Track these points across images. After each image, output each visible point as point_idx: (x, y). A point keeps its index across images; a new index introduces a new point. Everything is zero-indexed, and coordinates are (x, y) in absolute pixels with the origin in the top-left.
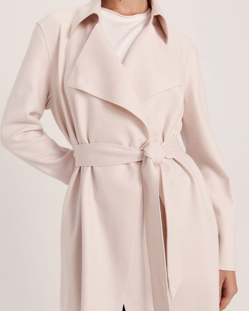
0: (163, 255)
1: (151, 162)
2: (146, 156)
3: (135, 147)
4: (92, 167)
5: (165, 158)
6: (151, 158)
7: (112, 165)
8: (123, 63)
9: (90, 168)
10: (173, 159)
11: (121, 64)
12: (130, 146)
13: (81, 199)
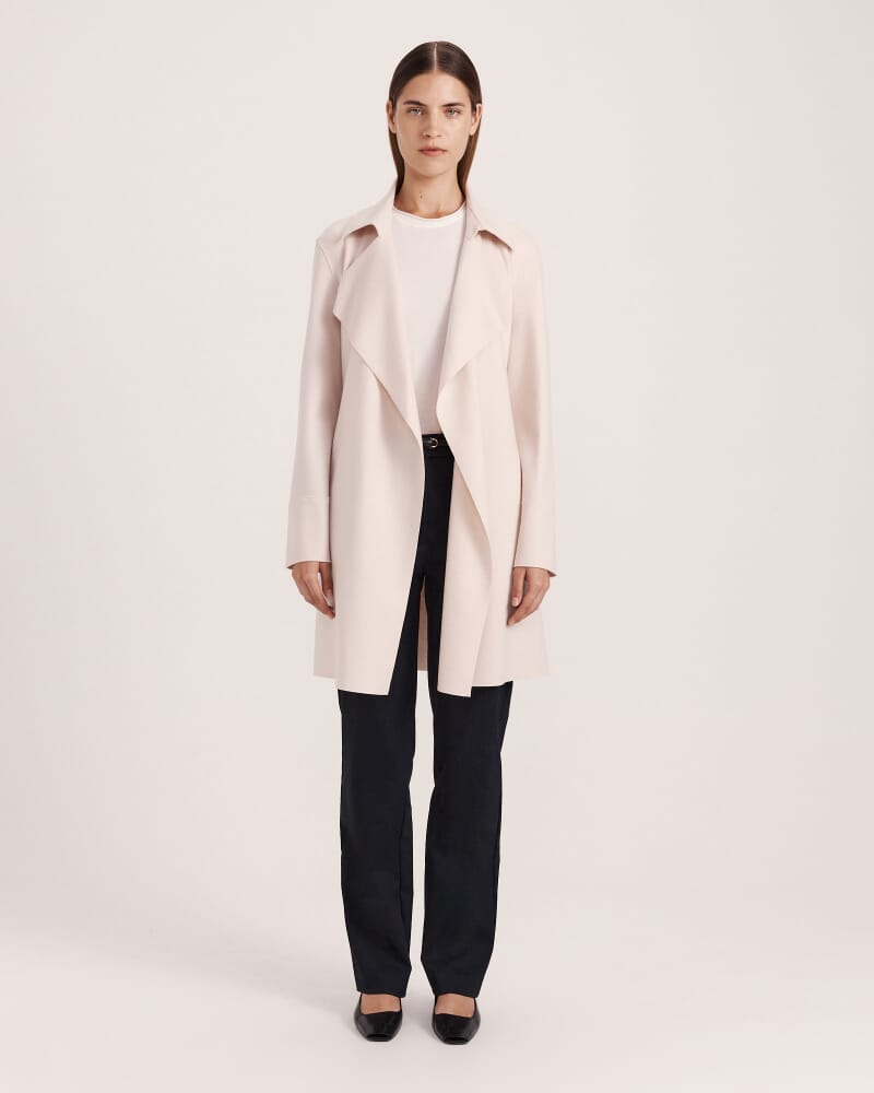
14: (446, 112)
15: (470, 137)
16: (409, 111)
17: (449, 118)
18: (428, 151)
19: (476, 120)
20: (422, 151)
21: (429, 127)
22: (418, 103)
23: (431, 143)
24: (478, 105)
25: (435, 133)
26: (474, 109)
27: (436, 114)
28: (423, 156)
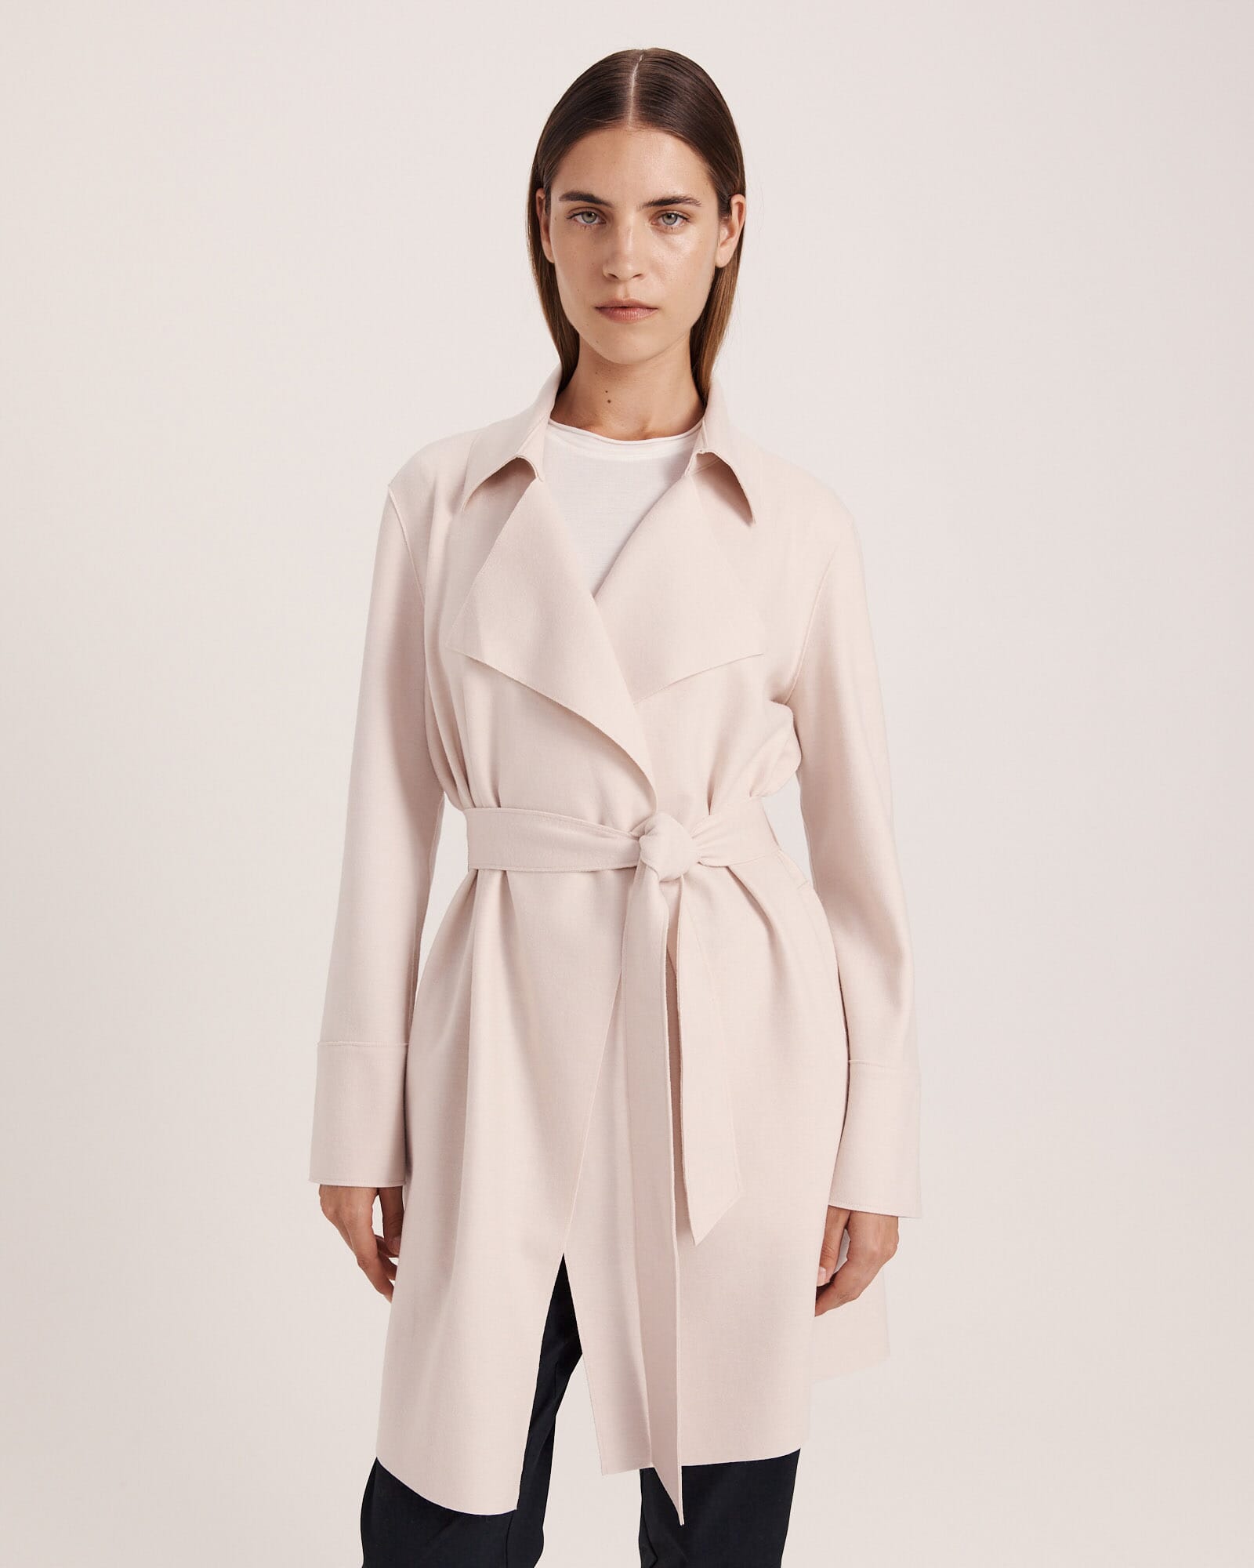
0: (668, 1125)
1: (653, 880)
2: (645, 862)
3: (616, 826)
4: (505, 872)
5: (699, 863)
6: (655, 871)
7: (552, 872)
8: (594, 596)
9: (497, 877)
10: (727, 868)
11: (591, 596)
12: (602, 822)
13: (473, 946)
14: (654, 219)
15: (718, 272)
16: (572, 216)
17: (662, 231)
18: (613, 310)
19: (731, 233)
20: (601, 309)
21: (615, 256)
22: (590, 198)
23: (620, 294)
24: (736, 199)
25: (629, 268)
26: (725, 209)
27: (633, 223)
28: (604, 321)
